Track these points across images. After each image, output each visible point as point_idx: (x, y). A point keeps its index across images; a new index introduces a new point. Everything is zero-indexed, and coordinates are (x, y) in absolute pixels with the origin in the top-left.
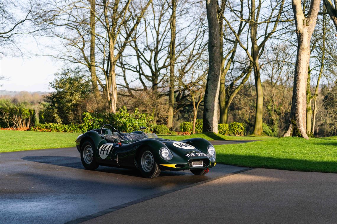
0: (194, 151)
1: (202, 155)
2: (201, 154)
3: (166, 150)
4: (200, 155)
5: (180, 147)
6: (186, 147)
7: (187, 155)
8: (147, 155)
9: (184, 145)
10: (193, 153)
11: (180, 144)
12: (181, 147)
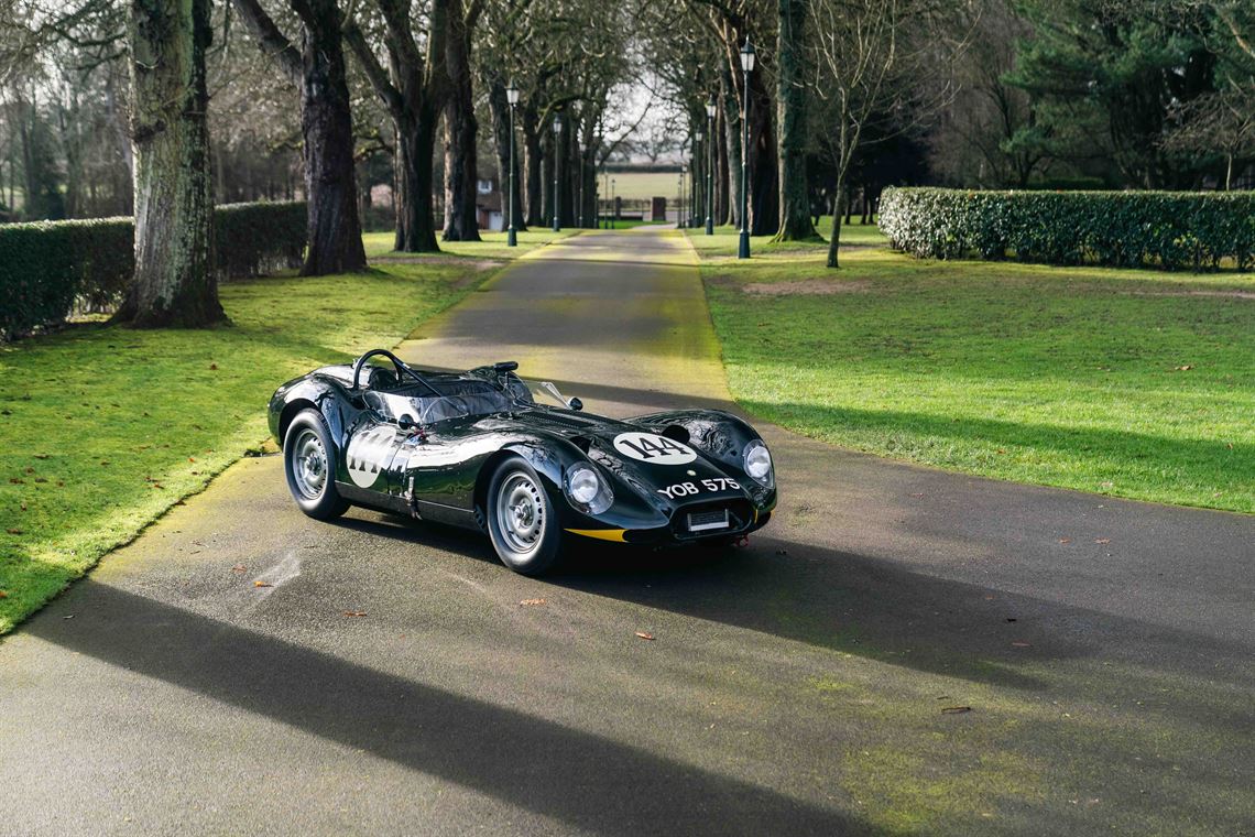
0: (691, 473)
1: (723, 488)
2: (719, 484)
3: (588, 475)
4: (716, 489)
5: (640, 457)
6: (663, 453)
7: (668, 492)
8: (518, 489)
9: (656, 448)
10: (690, 479)
11: (643, 440)
12: (646, 456)
